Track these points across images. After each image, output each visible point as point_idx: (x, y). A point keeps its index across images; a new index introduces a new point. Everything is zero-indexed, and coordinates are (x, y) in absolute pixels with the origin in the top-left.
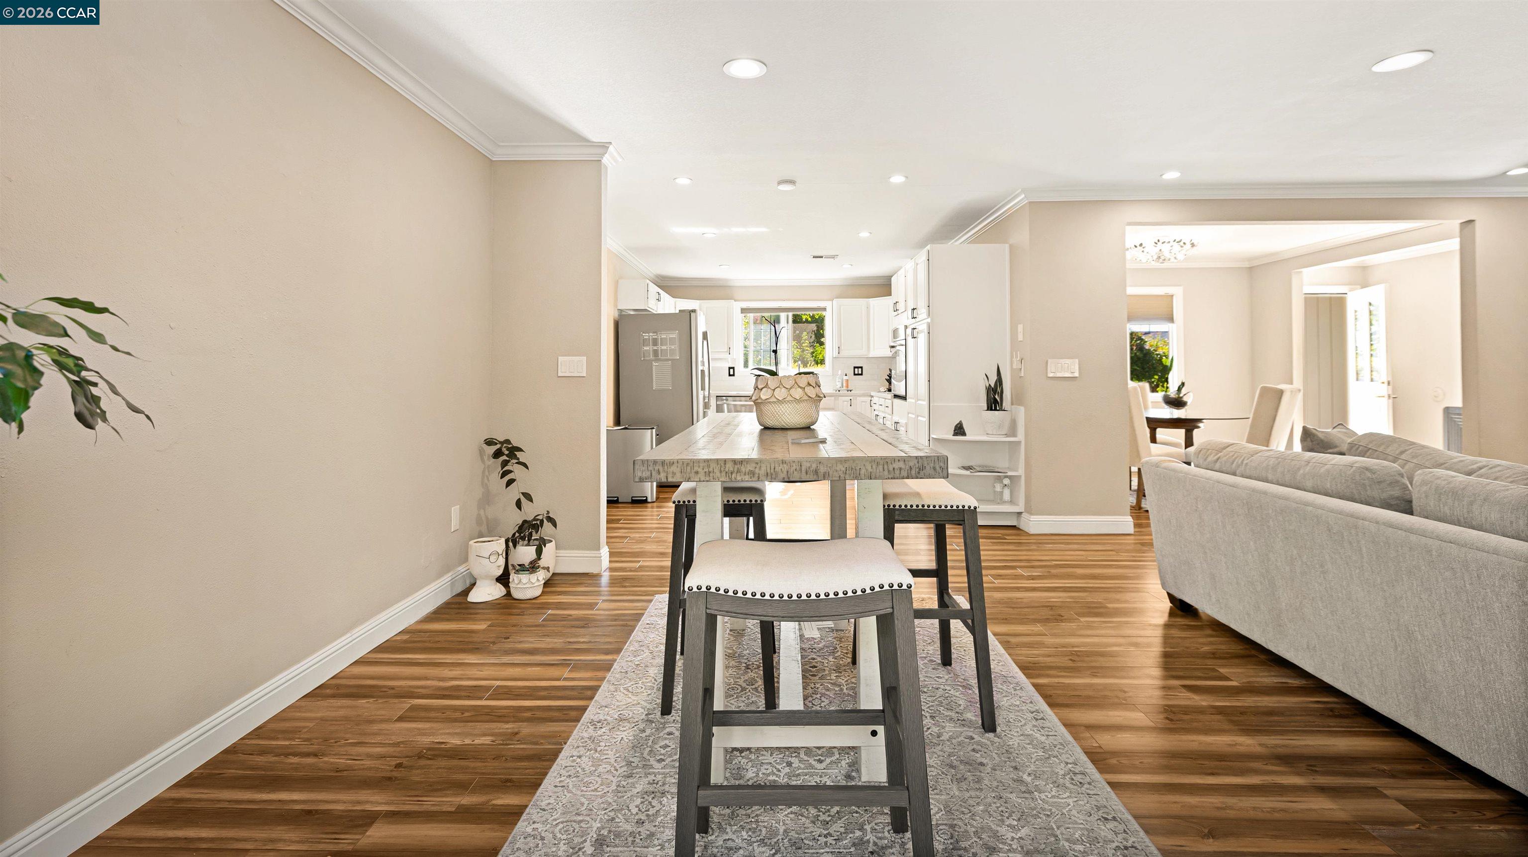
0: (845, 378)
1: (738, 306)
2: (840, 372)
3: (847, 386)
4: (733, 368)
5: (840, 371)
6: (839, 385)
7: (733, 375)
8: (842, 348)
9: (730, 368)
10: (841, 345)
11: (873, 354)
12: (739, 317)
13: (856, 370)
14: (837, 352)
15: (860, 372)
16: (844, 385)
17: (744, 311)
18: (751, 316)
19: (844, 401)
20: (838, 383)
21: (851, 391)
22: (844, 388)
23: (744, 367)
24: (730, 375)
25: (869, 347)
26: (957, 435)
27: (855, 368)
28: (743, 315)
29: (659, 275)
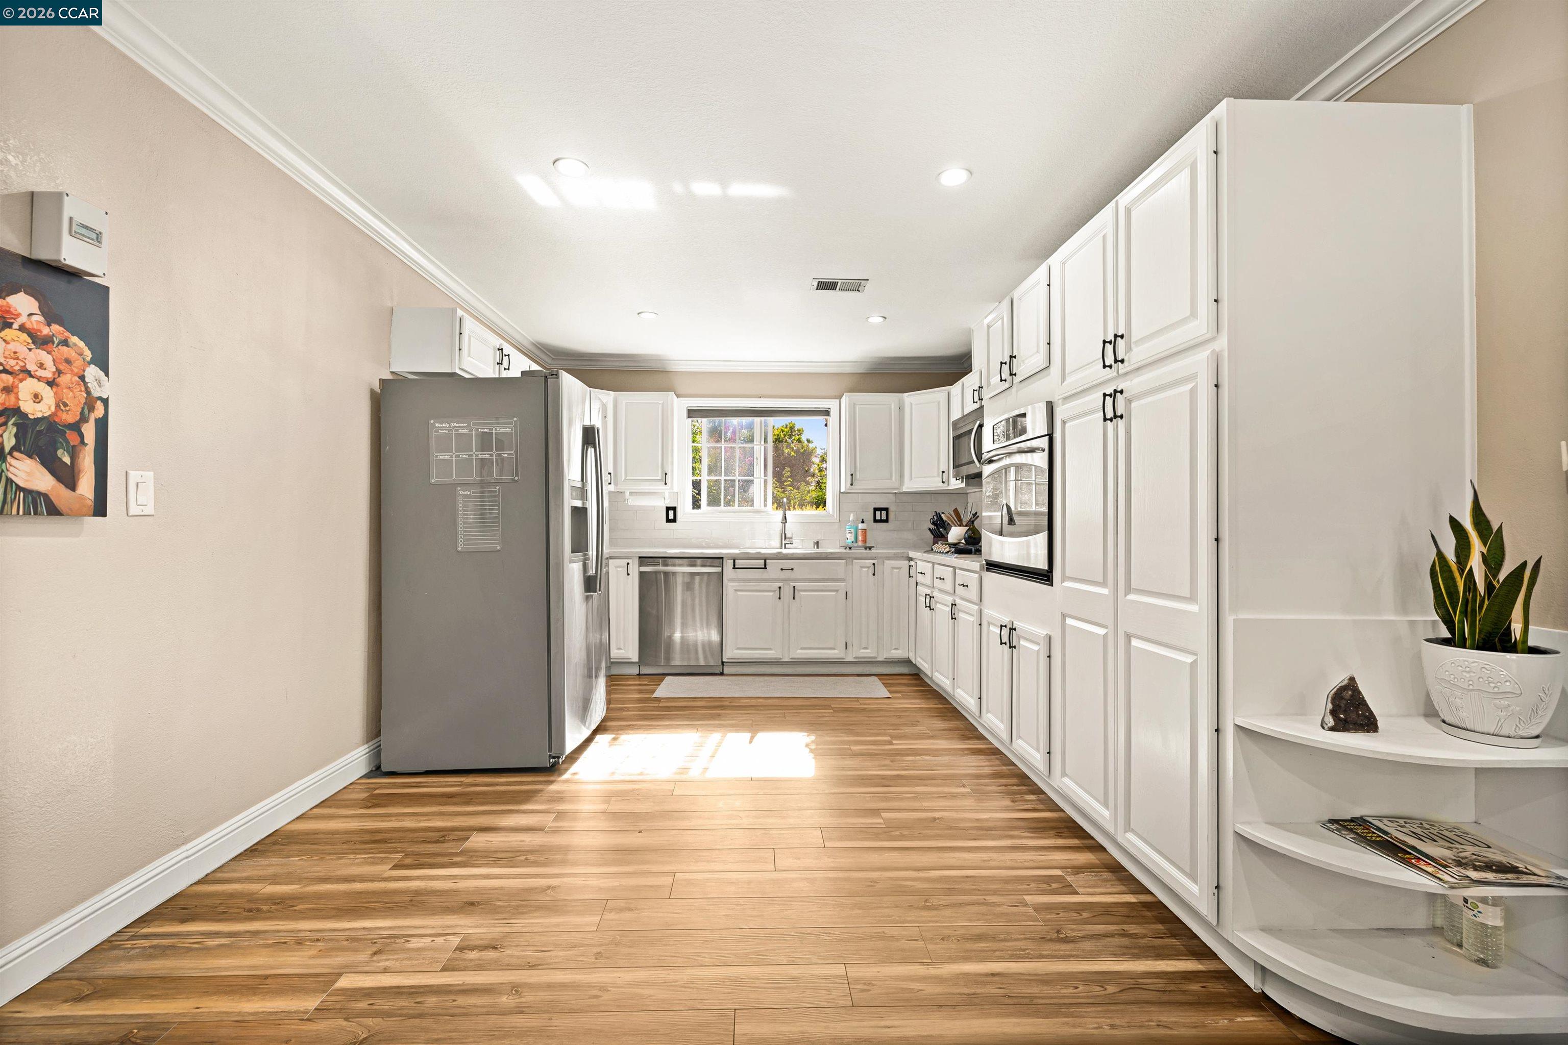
0: (861, 526)
1: (680, 406)
2: (851, 518)
3: (865, 541)
4: (674, 509)
5: (852, 515)
6: (850, 538)
7: (674, 520)
8: (858, 475)
9: (668, 509)
10: (855, 471)
11: (909, 486)
12: (682, 426)
13: (878, 513)
14: (849, 482)
15: (884, 517)
16: (860, 538)
17: (692, 413)
18: (704, 423)
19: (862, 567)
20: (848, 536)
21: (870, 548)
22: (860, 544)
23: (694, 508)
24: (668, 521)
25: (902, 476)
26: (1345, 730)
27: (875, 510)
28: (690, 420)
29: (539, 343)
